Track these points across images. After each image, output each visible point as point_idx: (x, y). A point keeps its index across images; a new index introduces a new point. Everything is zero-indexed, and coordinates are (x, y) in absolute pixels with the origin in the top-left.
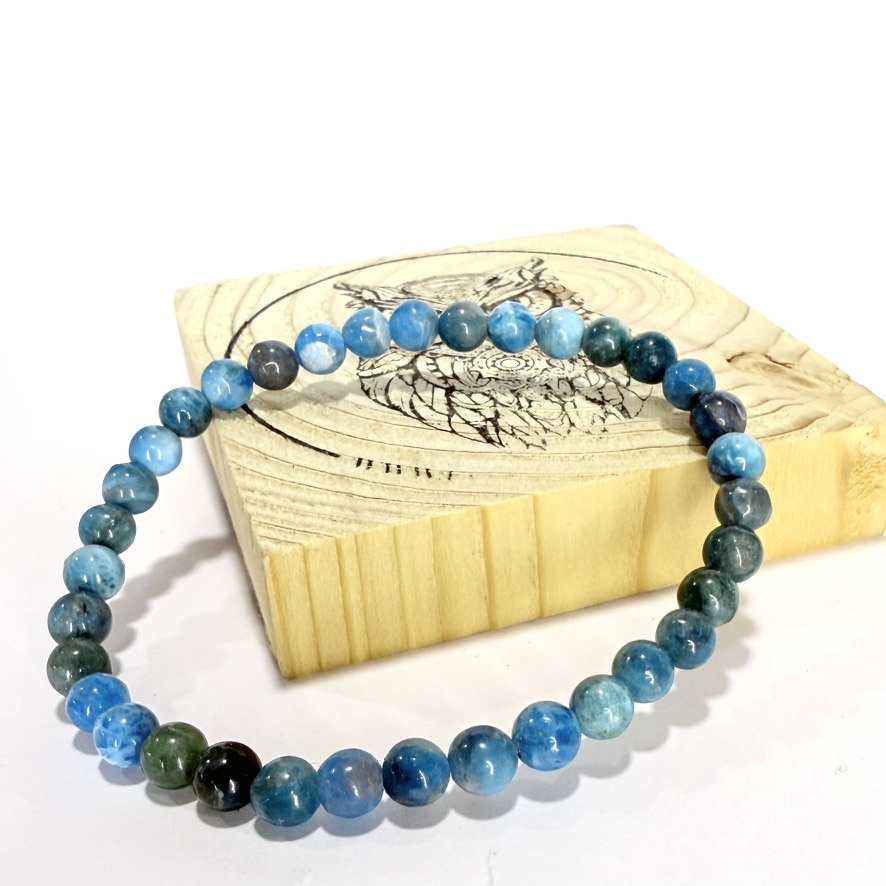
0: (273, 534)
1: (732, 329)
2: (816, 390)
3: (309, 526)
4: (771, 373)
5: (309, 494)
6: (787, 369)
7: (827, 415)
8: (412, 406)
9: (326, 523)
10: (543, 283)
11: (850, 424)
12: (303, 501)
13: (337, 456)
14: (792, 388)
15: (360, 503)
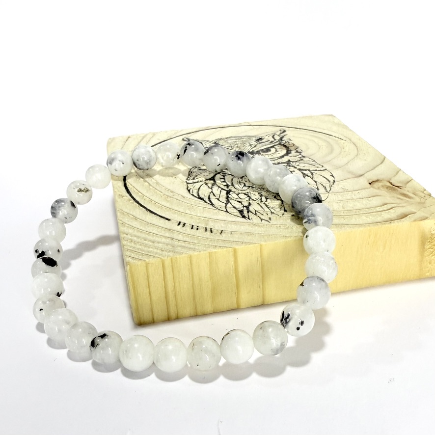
0: (133, 255)
1: (375, 168)
2: (412, 200)
3: (150, 252)
4: (390, 191)
5: (153, 237)
6: (399, 189)
7: (415, 213)
8: (209, 198)
9: (158, 251)
10: (284, 141)
11: (426, 218)
12: (150, 241)
13: (169, 220)
14: (399, 198)
15: (176, 243)
